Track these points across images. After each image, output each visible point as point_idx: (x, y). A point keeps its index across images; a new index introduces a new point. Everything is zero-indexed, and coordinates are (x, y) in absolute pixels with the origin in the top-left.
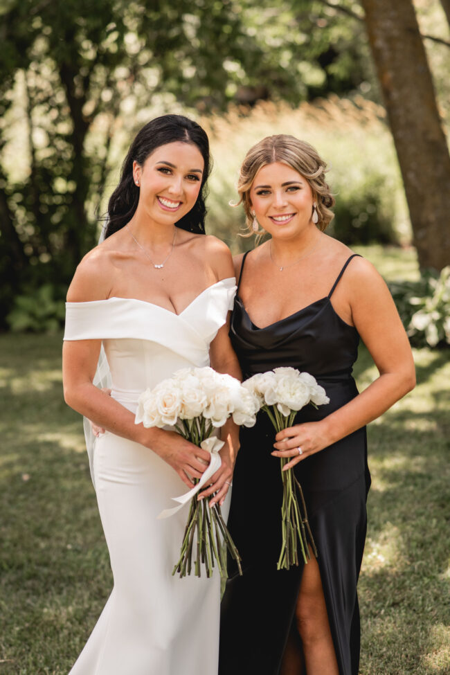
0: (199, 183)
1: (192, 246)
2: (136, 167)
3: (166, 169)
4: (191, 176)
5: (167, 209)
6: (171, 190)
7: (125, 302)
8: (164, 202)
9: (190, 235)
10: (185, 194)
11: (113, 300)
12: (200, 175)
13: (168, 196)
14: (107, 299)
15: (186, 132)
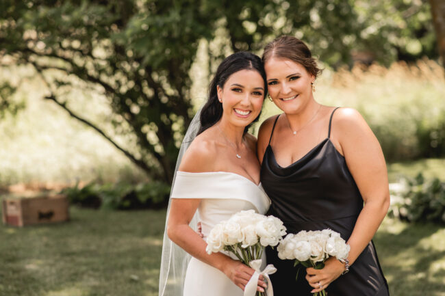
0: (262, 97)
2: (219, 90)
3: (238, 89)
4: (256, 93)
5: (241, 117)
6: (242, 103)
8: (238, 112)
10: (252, 105)
12: (262, 91)
13: (241, 108)
15: (251, 64)
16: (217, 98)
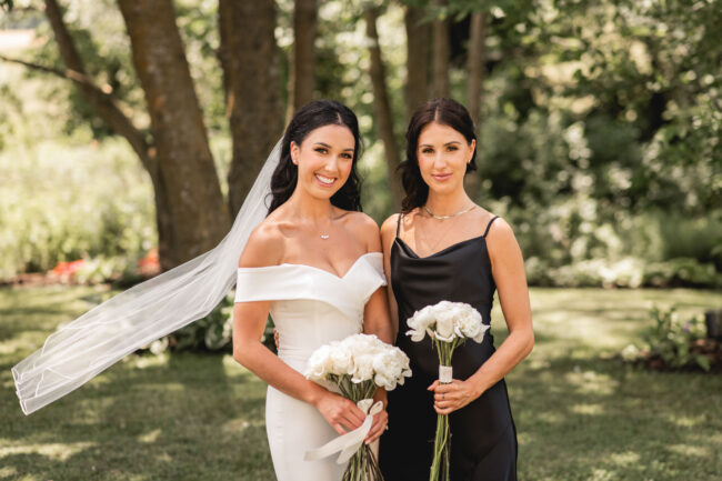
0: (350, 162)
1: (346, 221)
2: (294, 147)
3: (322, 150)
4: (344, 155)
5: (324, 185)
6: (327, 168)
7: (294, 269)
8: (321, 178)
9: (343, 212)
10: (339, 171)
11: (285, 265)
12: (352, 153)
13: (326, 174)
14: (279, 264)
15: (339, 116)
16: (290, 159)
